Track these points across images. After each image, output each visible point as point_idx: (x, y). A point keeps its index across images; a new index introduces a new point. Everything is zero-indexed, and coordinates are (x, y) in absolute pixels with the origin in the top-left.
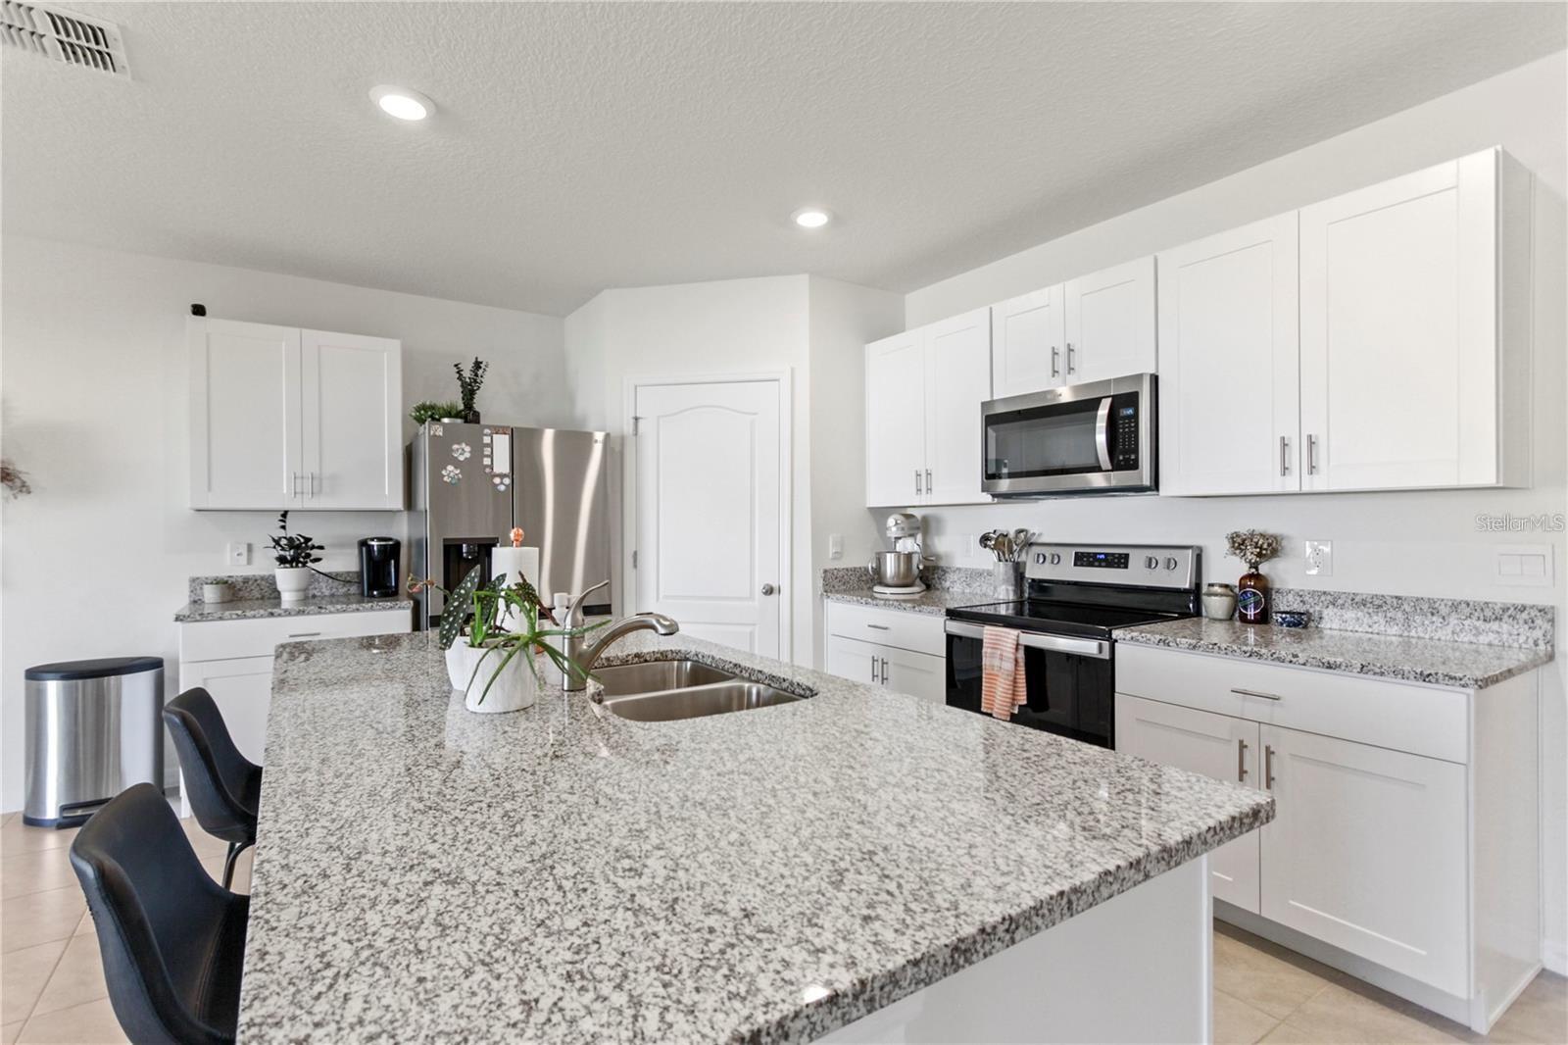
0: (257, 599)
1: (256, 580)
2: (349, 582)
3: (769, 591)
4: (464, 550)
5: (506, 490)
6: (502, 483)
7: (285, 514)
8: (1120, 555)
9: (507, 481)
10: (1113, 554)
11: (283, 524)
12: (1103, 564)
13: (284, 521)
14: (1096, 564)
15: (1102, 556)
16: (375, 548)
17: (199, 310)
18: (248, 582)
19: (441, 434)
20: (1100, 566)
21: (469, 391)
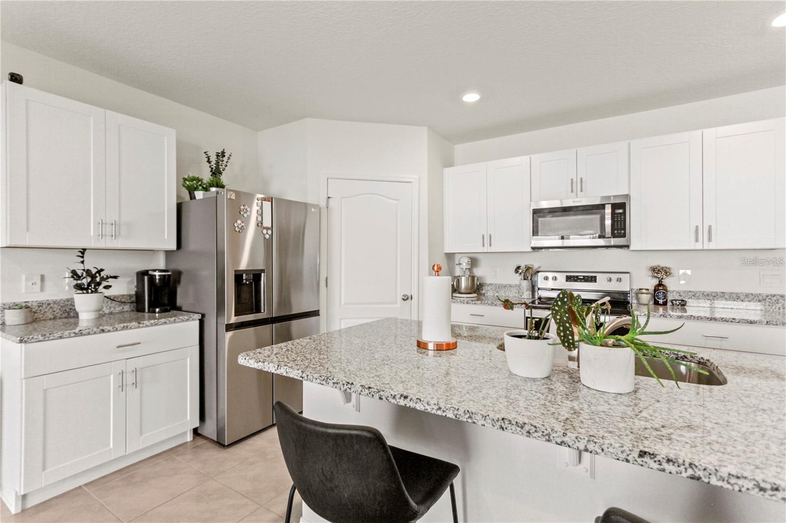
0: (50, 319)
1: (49, 304)
2: (124, 302)
3: (405, 298)
4: (244, 278)
5: (269, 238)
6: (267, 233)
7: (83, 251)
8: (592, 276)
9: (270, 232)
10: (588, 276)
11: (82, 259)
12: (583, 281)
13: (82, 257)
14: (579, 281)
15: (582, 277)
16: (157, 277)
17: (16, 78)
18: (42, 306)
19: (234, 198)
20: (581, 281)
21: (216, 172)
